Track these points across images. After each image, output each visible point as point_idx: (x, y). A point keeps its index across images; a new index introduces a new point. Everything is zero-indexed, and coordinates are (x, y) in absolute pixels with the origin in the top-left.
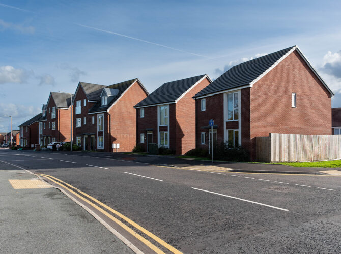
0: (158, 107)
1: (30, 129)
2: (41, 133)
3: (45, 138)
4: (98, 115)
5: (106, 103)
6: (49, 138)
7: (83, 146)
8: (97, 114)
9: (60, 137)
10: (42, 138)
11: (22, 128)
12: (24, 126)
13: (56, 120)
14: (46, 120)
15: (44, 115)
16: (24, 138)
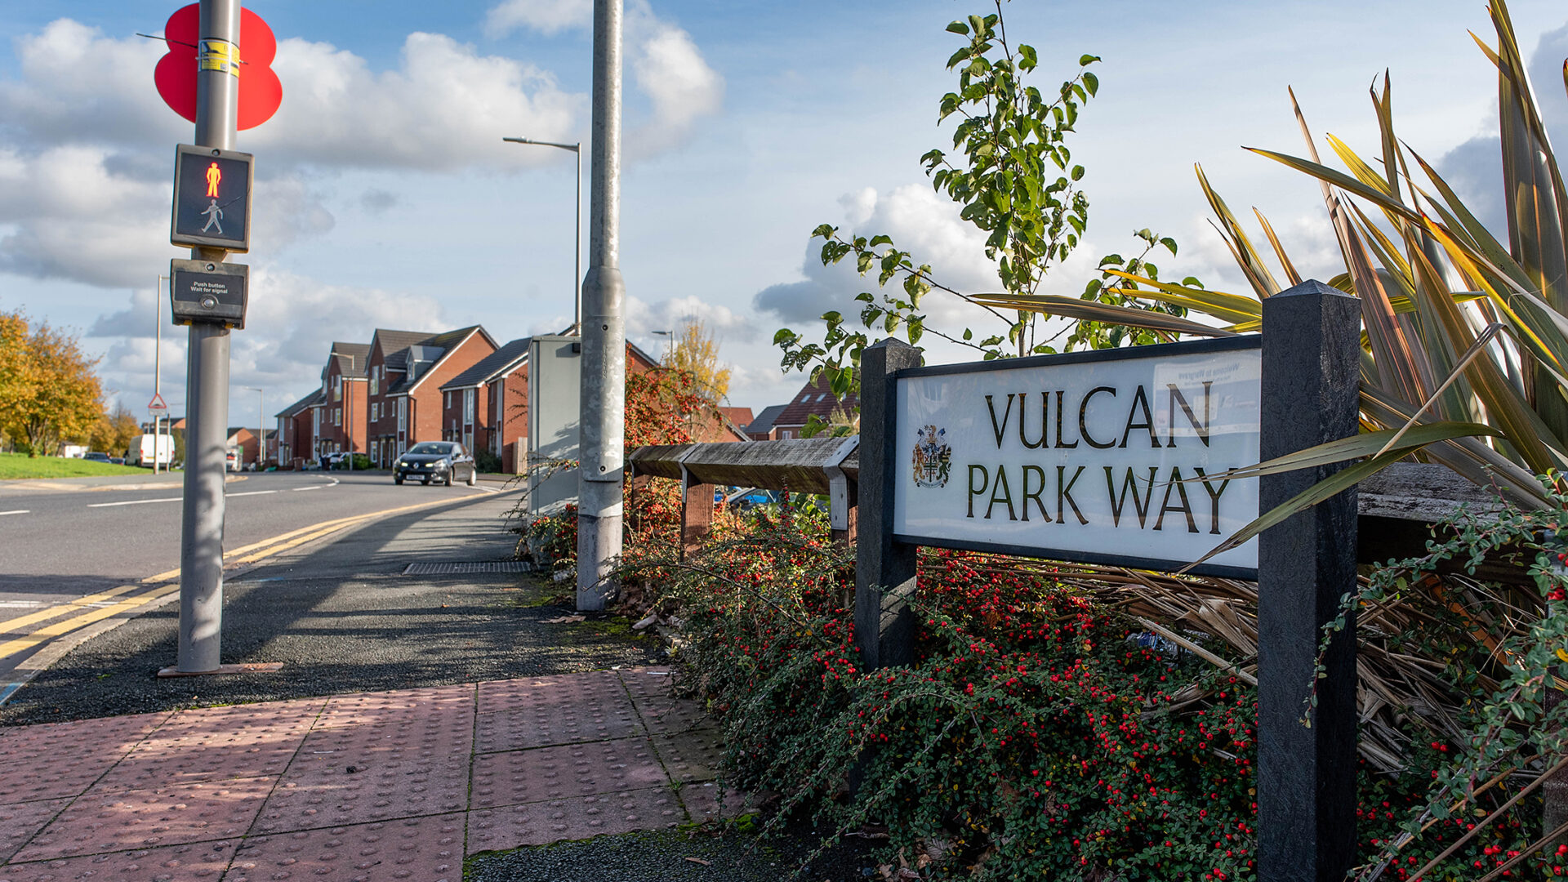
0: (464, 392)
1: (297, 421)
2: (316, 433)
3: (324, 444)
4: (399, 399)
5: (414, 378)
6: (330, 444)
7: (379, 461)
8: (397, 397)
9: (347, 444)
10: (318, 445)
11: (283, 419)
12: (283, 416)
13: (340, 405)
14: (325, 404)
15: (325, 391)
16: (285, 445)
